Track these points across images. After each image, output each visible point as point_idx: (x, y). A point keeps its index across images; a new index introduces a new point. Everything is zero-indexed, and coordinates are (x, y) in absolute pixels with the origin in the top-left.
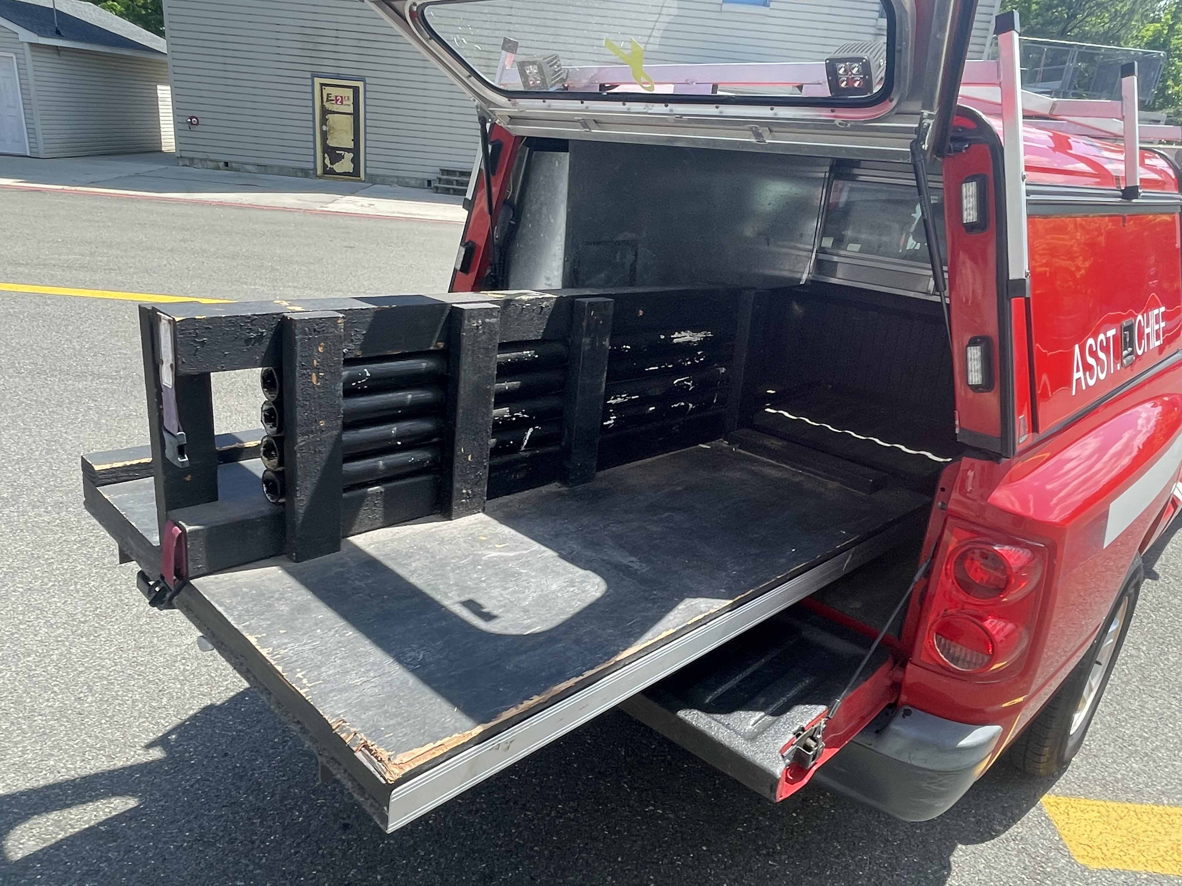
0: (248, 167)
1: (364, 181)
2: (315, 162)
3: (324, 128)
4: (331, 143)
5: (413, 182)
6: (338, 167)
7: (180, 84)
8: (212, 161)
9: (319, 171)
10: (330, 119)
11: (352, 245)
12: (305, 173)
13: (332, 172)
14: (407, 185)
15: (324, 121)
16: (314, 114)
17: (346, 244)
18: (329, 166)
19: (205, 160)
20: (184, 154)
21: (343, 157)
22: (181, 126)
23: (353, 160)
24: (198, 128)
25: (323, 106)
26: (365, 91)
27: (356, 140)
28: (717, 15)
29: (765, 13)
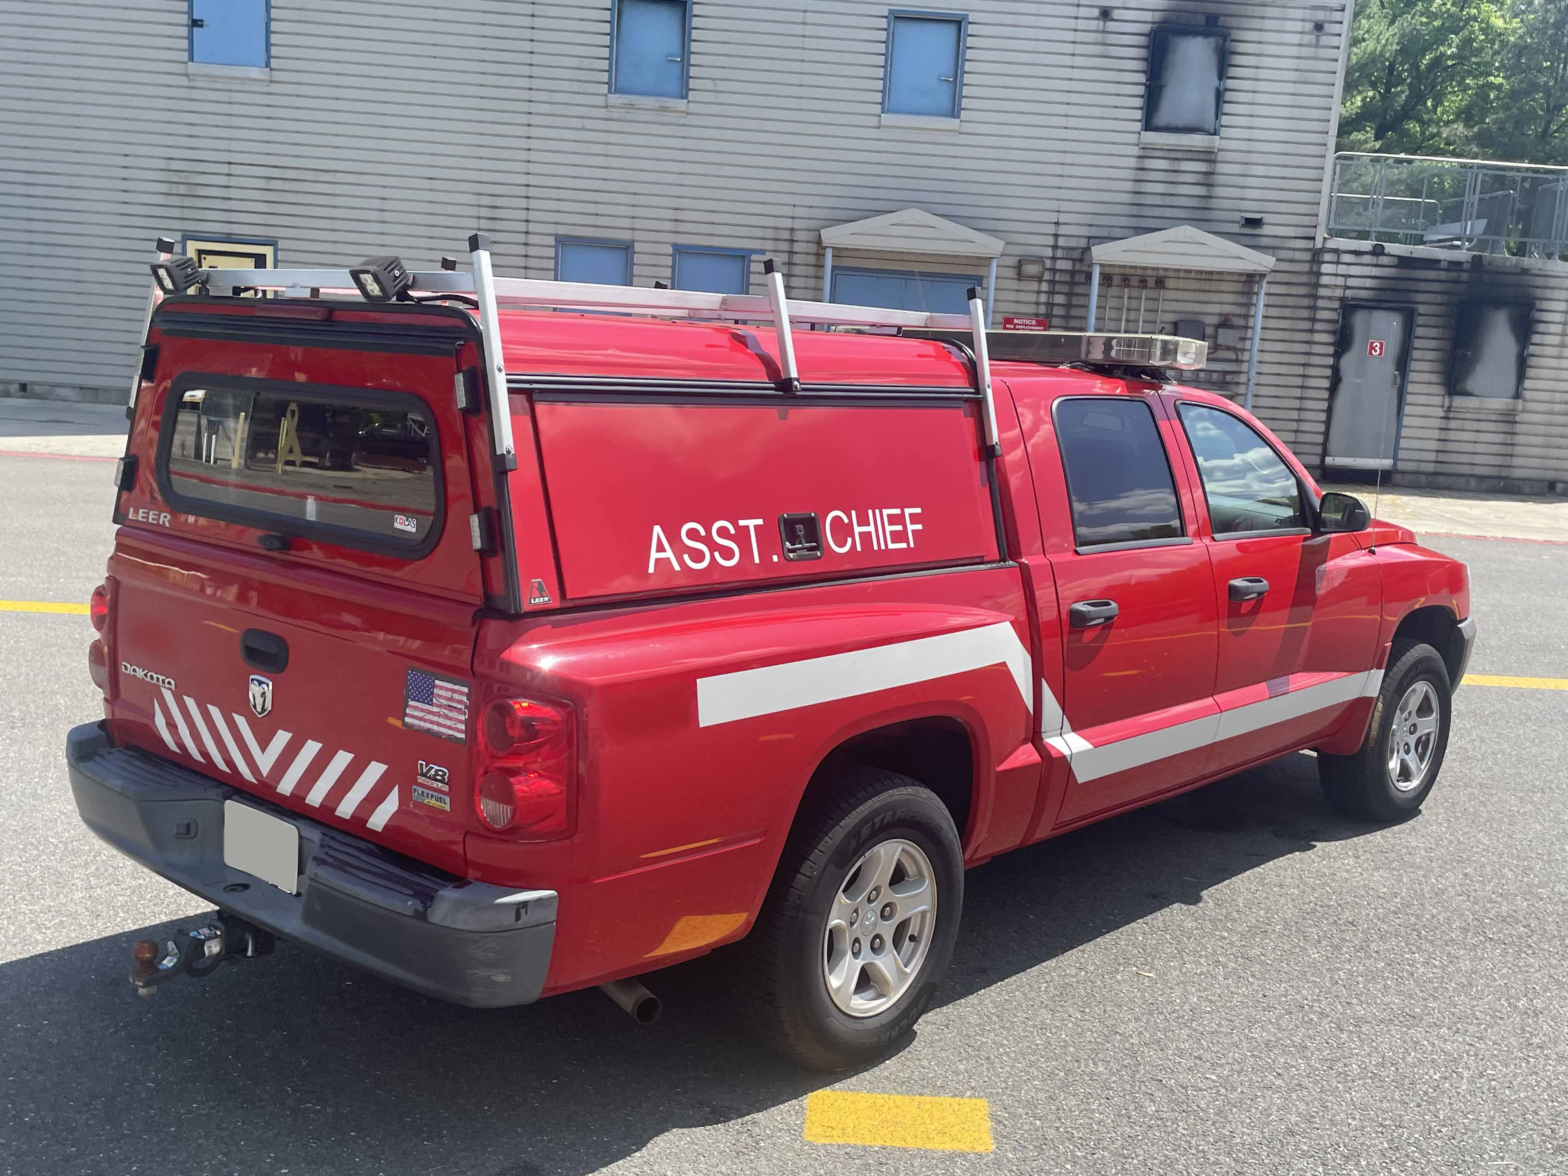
0: (62, 392)
28: (875, 133)
29: (956, 128)
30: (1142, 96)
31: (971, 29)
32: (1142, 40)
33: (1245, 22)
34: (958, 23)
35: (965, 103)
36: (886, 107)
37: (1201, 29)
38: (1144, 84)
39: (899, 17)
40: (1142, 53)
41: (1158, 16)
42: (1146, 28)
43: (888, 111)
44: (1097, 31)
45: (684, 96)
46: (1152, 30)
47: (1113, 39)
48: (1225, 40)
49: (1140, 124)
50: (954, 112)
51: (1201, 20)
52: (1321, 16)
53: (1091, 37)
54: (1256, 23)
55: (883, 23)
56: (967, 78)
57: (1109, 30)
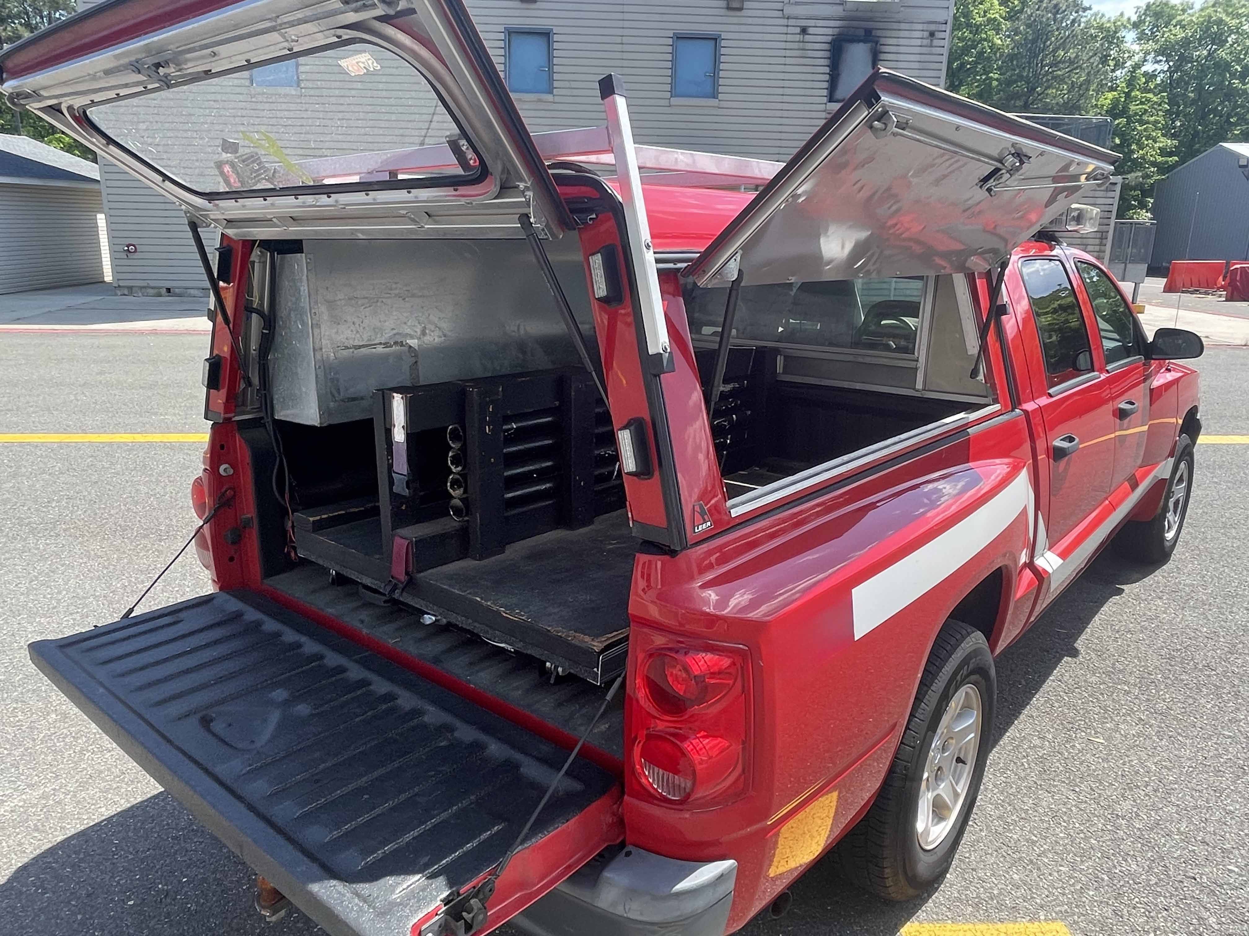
0: (192, 291)
7: (113, 212)
8: (153, 288)
19: (144, 287)
20: (121, 283)
22: (118, 255)
24: (136, 256)
28: (668, 110)
29: (716, 105)
30: (828, 81)
31: (723, 43)
32: (826, 47)
33: (889, 33)
34: (715, 39)
35: (721, 89)
36: (674, 93)
37: (862, 38)
38: (829, 74)
39: (679, 37)
40: (827, 54)
41: (836, 31)
42: (829, 39)
43: (675, 96)
44: (799, 42)
45: (551, 92)
46: (833, 40)
47: (809, 46)
48: (877, 44)
49: (825, 98)
50: (714, 95)
51: (862, 33)
52: (933, 27)
53: (796, 46)
54: (894, 33)
55: (670, 41)
56: (722, 74)
57: (807, 40)
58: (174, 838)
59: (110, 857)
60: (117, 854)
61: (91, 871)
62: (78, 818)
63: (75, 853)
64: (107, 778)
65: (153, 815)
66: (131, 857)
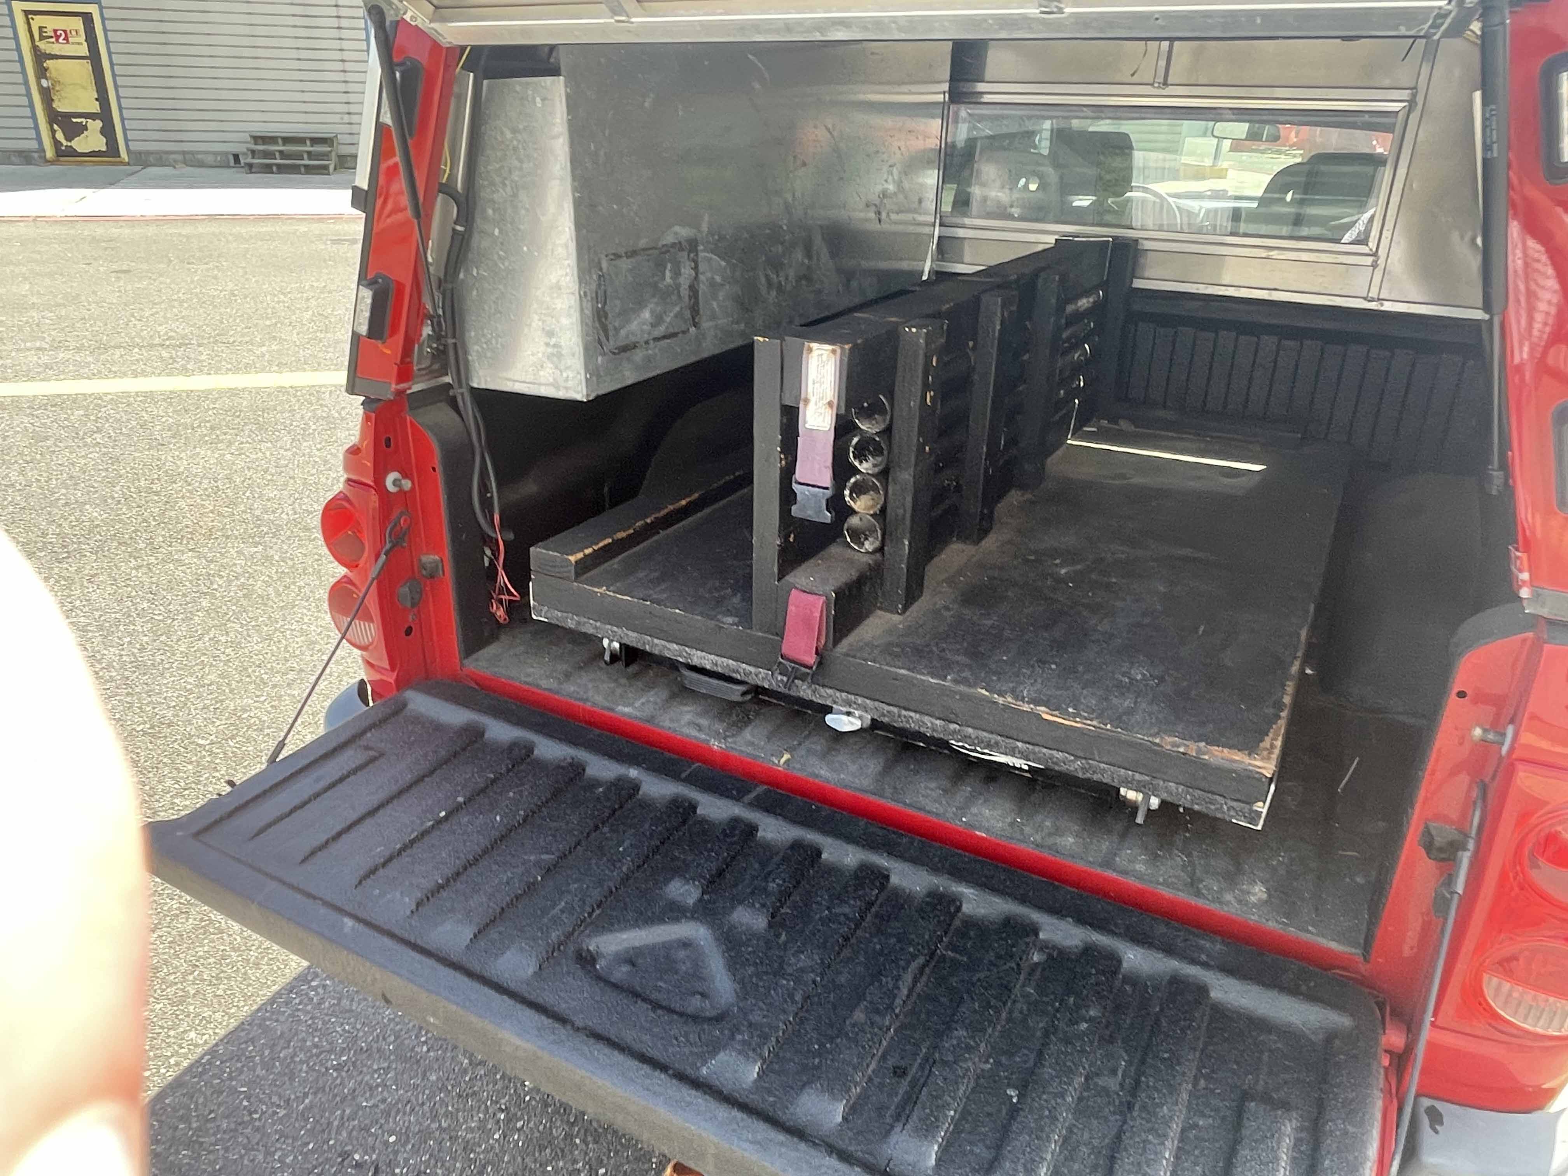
1: (128, 164)
2: (39, 138)
3: (44, 83)
4: (61, 106)
5: (210, 159)
6: (80, 144)
9: (50, 153)
10: (51, 67)
11: (125, 268)
12: (25, 157)
13: (72, 153)
14: (201, 165)
15: (42, 72)
16: (21, 60)
17: (115, 267)
18: (65, 143)
21: (85, 128)
23: (103, 132)
25: (35, 49)
26: (103, 19)
27: (103, 98)
58: (338, 1068)
59: (247, 1118)
60: (256, 1112)
61: (227, 1150)
62: (156, 1057)
63: (182, 1119)
64: (172, 977)
65: (282, 1033)
66: (282, 1113)
